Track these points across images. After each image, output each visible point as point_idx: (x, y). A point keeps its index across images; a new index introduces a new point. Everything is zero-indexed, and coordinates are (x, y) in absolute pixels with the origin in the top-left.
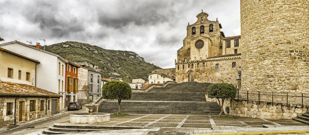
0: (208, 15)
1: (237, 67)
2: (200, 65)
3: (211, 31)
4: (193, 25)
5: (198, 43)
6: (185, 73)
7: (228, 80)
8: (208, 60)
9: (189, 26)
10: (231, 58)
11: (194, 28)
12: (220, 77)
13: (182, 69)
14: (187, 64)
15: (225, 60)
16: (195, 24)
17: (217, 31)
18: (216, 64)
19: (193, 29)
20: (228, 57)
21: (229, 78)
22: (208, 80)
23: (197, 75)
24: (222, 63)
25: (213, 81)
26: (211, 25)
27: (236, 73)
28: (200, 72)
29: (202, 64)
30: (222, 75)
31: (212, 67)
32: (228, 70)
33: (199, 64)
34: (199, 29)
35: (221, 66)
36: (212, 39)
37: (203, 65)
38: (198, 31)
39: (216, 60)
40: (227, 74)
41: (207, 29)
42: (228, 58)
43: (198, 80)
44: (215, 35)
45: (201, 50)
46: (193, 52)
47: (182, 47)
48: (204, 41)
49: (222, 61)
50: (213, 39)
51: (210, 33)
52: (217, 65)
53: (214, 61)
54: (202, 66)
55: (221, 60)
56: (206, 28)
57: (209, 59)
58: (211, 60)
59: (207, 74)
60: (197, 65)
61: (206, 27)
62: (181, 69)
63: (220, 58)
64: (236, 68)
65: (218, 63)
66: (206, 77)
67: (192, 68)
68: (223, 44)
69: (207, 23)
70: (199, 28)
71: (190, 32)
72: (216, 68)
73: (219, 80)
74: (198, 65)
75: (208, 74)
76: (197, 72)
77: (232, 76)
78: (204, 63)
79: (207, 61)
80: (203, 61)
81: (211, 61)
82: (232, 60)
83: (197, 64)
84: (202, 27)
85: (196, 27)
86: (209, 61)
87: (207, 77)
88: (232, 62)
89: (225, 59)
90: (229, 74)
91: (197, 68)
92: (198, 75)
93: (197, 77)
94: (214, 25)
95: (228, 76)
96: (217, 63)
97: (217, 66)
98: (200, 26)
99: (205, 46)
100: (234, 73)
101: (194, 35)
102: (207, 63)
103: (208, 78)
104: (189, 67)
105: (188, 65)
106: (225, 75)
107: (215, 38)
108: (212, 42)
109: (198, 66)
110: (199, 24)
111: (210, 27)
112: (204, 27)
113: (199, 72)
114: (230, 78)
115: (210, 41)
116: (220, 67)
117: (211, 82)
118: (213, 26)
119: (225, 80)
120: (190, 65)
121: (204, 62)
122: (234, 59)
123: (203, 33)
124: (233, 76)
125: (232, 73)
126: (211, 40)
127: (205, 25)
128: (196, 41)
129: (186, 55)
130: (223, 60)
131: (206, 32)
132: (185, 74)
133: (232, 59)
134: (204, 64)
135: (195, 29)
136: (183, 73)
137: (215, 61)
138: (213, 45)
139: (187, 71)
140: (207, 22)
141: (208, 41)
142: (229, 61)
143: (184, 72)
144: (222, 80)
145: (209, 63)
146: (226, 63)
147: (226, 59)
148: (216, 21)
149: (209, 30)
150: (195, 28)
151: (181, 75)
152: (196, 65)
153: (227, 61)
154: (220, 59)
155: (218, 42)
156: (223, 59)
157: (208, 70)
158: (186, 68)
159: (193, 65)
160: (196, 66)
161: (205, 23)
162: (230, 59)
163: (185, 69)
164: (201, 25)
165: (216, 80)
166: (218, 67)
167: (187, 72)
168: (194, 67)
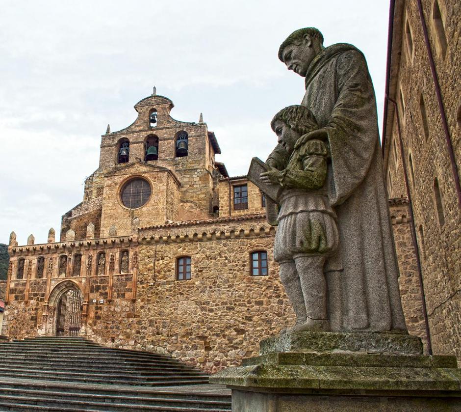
0: (172, 106)
1: (273, 272)
2: (108, 259)
3: (181, 153)
4: (121, 132)
5: (131, 189)
6: (43, 295)
7: (230, 340)
8: (144, 239)
9: (108, 136)
10: (242, 231)
11: (124, 143)
12: (195, 320)
13: (33, 278)
14: (55, 255)
15: (219, 239)
16: (129, 130)
17: (200, 153)
18: (178, 259)
19: (121, 146)
20: (232, 225)
21: (236, 330)
22: (138, 332)
23: (93, 308)
24: (203, 252)
25: (164, 341)
26: (182, 136)
27: (269, 303)
28: (108, 290)
29: (117, 256)
30: (203, 309)
31: (159, 272)
32: (230, 286)
33: (104, 254)
34: (142, 145)
35: (200, 265)
36: (184, 180)
37: (121, 262)
38: (137, 151)
39: (178, 237)
40: (229, 309)
41: (167, 147)
42: (232, 232)
43: (96, 332)
44: (196, 166)
45: (137, 211)
46: (111, 221)
47: (81, 205)
48: (151, 179)
49: (203, 244)
50: (186, 180)
51: (177, 158)
52: (181, 262)
53: (167, 242)
54: (117, 267)
55: (201, 240)
56: (166, 142)
57: (148, 235)
58: (157, 237)
59: (134, 301)
60: (95, 258)
61: (165, 139)
62: (29, 273)
63: (195, 228)
64: (267, 277)
65: (185, 253)
66: (131, 320)
67: (76, 271)
68: (221, 195)
69: (168, 128)
70: (141, 142)
71: (112, 153)
72: (177, 279)
73: (191, 334)
74: (99, 257)
75: (139, 303)
76: (92, 291)
77: (249, 319)
78: (127, 251)
79: (139, 244)
80: (122, 242)
81: (157, 242)
82: (249, 241)
83: (94, 254)
84: (152, 141)
85: (131, 140)
86: (149, 243)
87: (135, 320)
88: (250, 250)
89: (218, 234)
90: (237, 309)
91: (93, 274)
92: (97, 308)
93: (92, 315)
94: (192, 133)
95: (230, 318)
96: (181, 252)
97: (181, 269)
98: (144, 135)
99: (154, 198)
100: (260, 303)
102: (137, 249)
103: (139, 322)
104: (62, 267)
105: (62, 257)
106: (219, 313)
107: (196, 177)
108: (183, 189)
109: (98, 265)
110: (140, 131)
111: (178, 141)
112: (157, 142)
113: (101, 294)
114: (242, 326)
115: (173, 186)
116: (193, 269)
117: (153, 342)
118: (187, 137)
119: (218, 335)
120: (66, 257)
121: (124, 247)
122: (258, 235)
123: (154, 157)
124: (255, 318)
125: (249, 302)
126: (179, 185)
127: (160, 134)
128: (122, 179)
130: (210, 239)
131: (163, 157)
132: (42, 300)
133: (247, 236)
134: (128, 255)
135: (128, 146)
136: (36, 295)
137: (174, 241)
138: (187, 201)
139: (54, 284)
140: (168, 125)
141: (164, 179)
142: (234, 244)
143: (40, 289)
144: (203, 338)
145: (144, 250)
146: (220, 254)
147: (222, 233)
148: (197, 122)
149: (173, 150)
150: (128, 142)
151: (26, 303)
152: (90, 257)
153: (225, 245)
154: (196, 235)
155: (204, 191)
156: (209, 235)
157: (142, 282)
158: (50, 272)
159: (78, 256)
160: (90, 265)
161: (162, 129)
162: (238, 237)
163: (45, 277)
164: (149, 133)
165: (176, 335)
166: (185, 273)
167: (52, 288)
168: (84, 268)
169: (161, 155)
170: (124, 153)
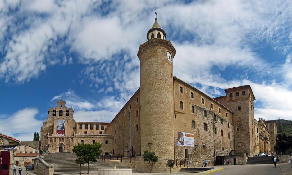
0: (65, 103)
2: (69, 140)
3: (67, 115)
11: (54, 111)
13: (54, 142)
14: (58, 138)
16: (55, 108)
26: (68, 111)
31: (78, 142)
35: (85, 141)
37: (71, 140)
38: (58, 113)
39: (81, 137)
41: (64, 113)
42: (90, 137)
44: (70, 119)
58: (78, 136)
69: (65, 109)
71: (52, 113)
76: (66, 145)
79: (75, 137)
83: (66, 138)
84: (61, 111)
85: (56, 111)
89: (88, 137)
91: (66, 142)
93: (66, 149)
94: (70, 111)
96: (82, 139)
98: (59, 110)
101: (54, 116)
104: (60, 140)
109: (67, 140)
123: (62, 115)
129: (48, 131)
139: (58, 143)
143: (56, 144)
146: (88, 140)
148: (71, 108)
154: (84, 137)
157: (75, 144)
159: (63, 139)
160: (65, 140)
161: (63, 109)
163: (56, 142)
168: (64, 141)
169: (63, 115)
170: (54, 113)
